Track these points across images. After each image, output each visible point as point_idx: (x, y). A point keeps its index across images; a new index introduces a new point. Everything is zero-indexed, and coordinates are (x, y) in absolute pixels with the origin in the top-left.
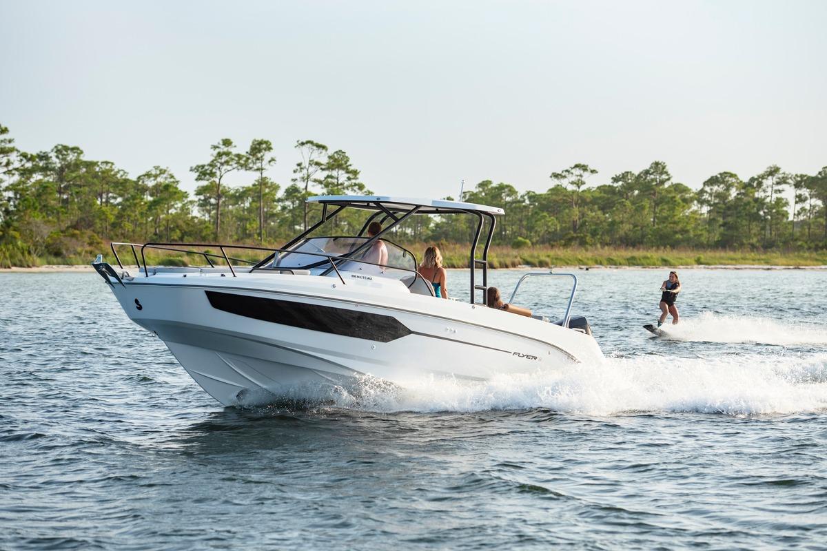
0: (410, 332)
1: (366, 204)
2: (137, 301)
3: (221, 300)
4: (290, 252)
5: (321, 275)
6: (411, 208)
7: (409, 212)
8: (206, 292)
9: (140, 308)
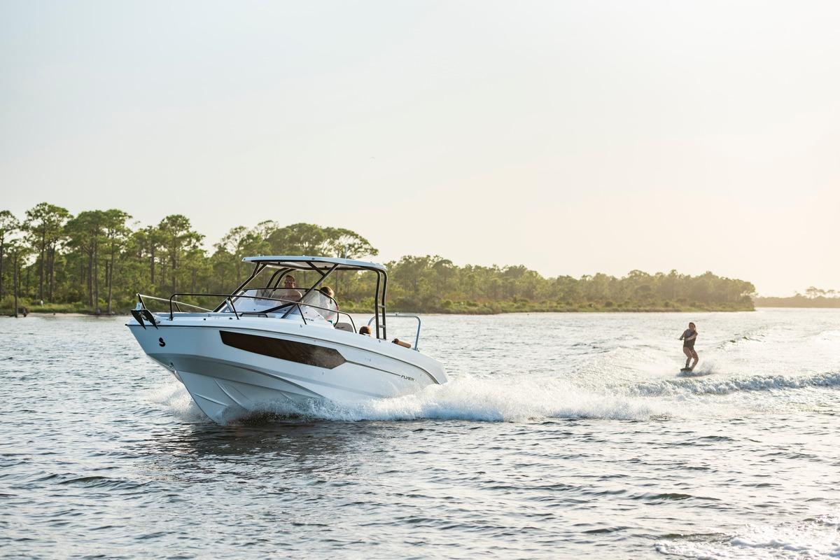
0: (345, 361)
1: (277, 263)
2: (161, 340)
3: (231, 338)
4: (239, 296)
5: (283, 317)
6: (332, 266)
7: (330, 269)
8: (221, 332)
9: (163, 345)
